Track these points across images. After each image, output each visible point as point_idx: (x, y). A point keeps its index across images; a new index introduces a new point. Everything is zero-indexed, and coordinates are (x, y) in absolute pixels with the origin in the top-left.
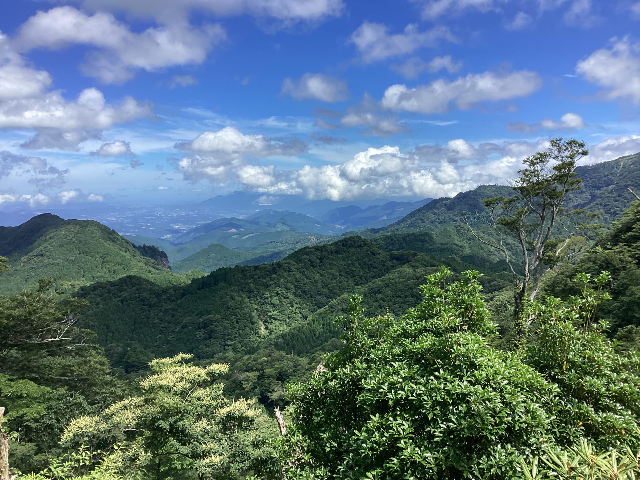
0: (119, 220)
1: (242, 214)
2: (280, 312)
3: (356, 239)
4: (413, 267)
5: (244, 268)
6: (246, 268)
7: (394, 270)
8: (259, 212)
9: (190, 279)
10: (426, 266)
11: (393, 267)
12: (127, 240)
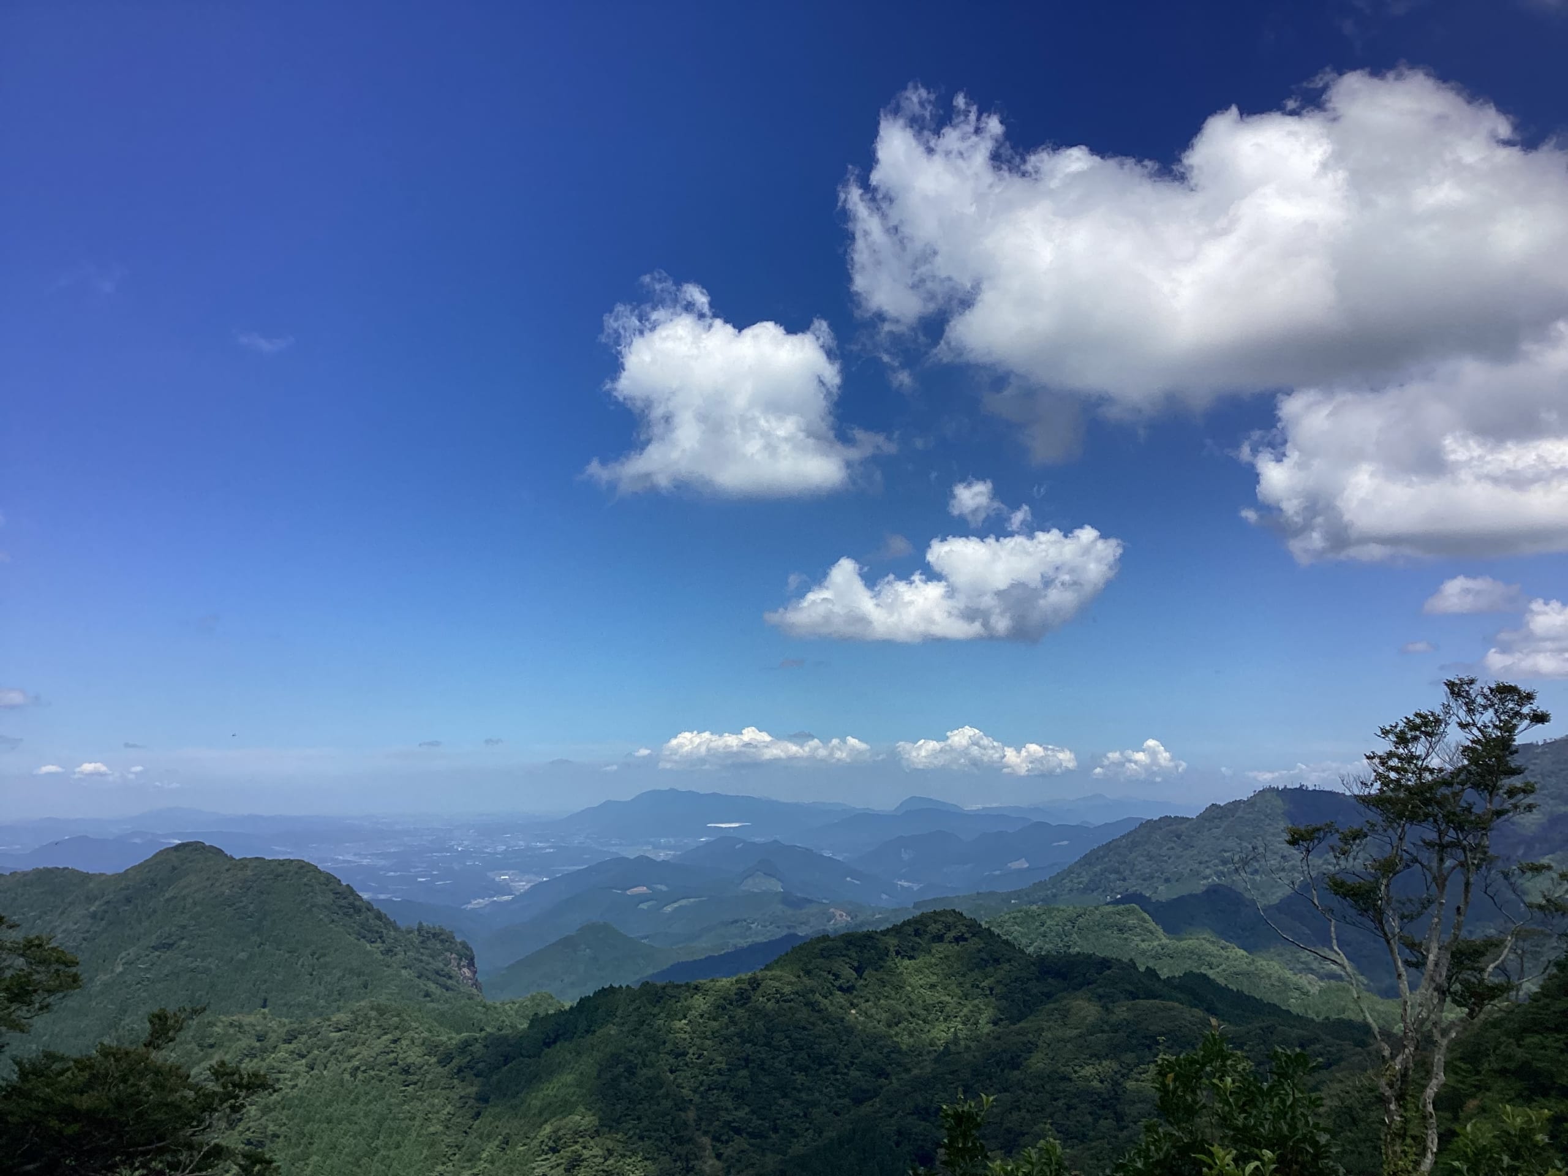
0: (365, 862)
1: (664, 848)
2: (753, 1112)
3: (950, 920)
4: (1100, 997)
5: (664, 988)
6: (669, 990)
7: (1052, 1006)
8: (707, 843)
9: (527, 1017)
10: (1134, 996)
11: (1049, 996)
12: (379, 912)
